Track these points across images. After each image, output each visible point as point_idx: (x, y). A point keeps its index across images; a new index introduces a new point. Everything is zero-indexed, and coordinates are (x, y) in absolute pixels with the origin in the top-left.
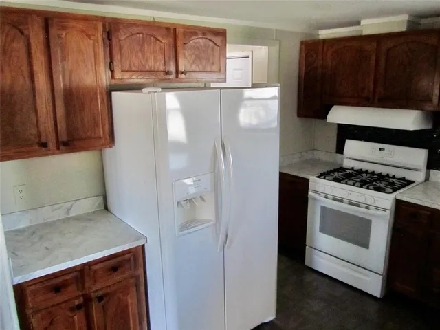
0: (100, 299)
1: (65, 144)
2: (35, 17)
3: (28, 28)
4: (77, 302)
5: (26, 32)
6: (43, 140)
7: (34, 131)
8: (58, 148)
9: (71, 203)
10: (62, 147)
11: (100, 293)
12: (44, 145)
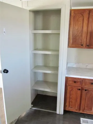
0: (86, 90)
1: (88, 46)
2: (87, 10)
3: (84, 14)
4: (79, 88)
5: (83, 15)
6: (82, 44)
7: (80, 41)
8: (86, 47)
9: (88, 64)
10: (87, 47)
11: (86, 89)
12: (82, 45)
